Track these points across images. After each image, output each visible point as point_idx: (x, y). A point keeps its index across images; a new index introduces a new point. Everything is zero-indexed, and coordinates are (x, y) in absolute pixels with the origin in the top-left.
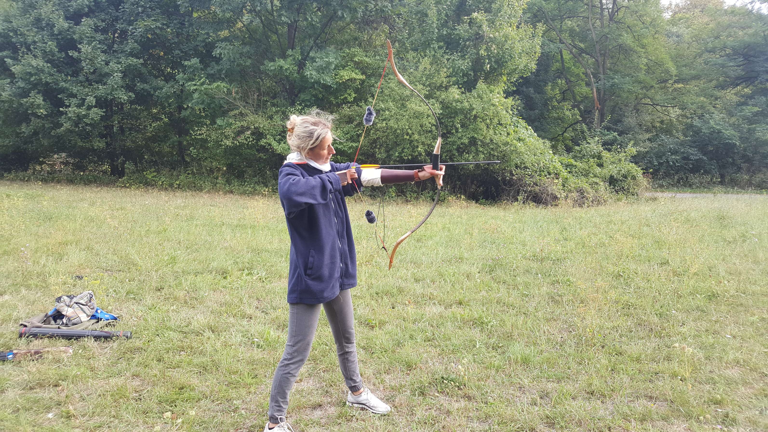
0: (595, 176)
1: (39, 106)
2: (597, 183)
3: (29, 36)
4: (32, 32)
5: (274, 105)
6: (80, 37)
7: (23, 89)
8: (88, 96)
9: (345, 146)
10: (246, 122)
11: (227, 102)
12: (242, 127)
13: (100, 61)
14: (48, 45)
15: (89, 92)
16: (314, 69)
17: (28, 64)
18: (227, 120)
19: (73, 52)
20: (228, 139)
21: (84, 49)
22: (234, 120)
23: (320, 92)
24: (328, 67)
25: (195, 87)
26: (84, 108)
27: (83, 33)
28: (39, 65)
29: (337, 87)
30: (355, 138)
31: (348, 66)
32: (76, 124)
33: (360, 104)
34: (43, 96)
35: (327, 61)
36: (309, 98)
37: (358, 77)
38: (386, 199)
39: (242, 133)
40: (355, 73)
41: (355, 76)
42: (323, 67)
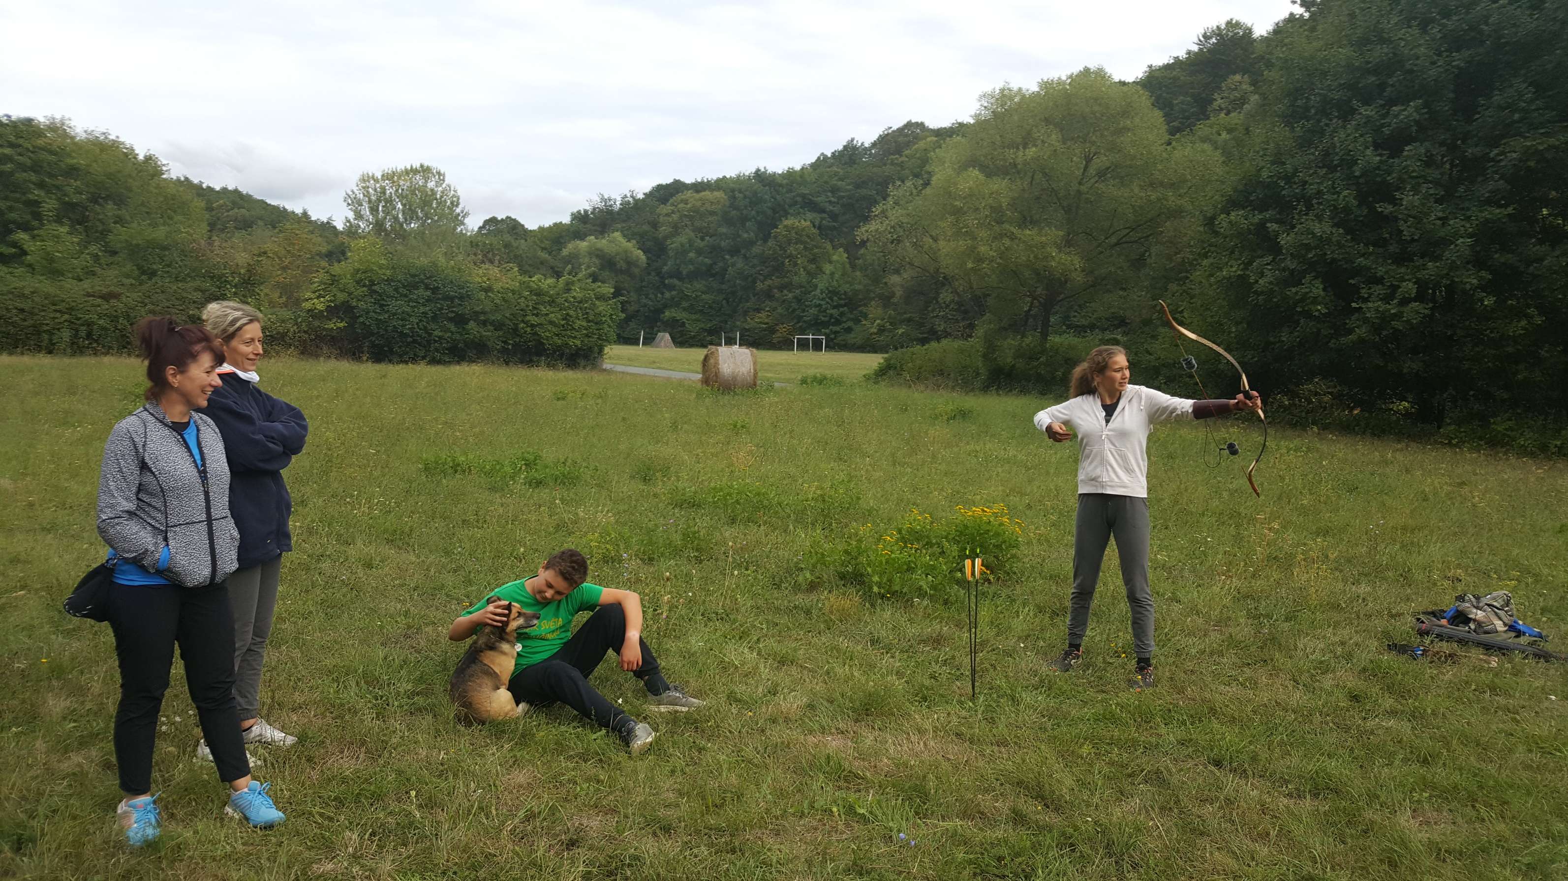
1: (1315, 301)
3: (1312, 184)
4: (1318, 177)
6: (1400, 179)
7: (1292, 272)
8: (1404, 281)
13: (1434, 218)
14: (1341, 196)
15: (1407, 273)
17: (1306, 232)
19: (1385, 205)
21: (1407, 200)
26: (1395, 302)
27: (1406, 171)
28: (1325, 232)
32: (1376, 329)
34: (1322, 282)
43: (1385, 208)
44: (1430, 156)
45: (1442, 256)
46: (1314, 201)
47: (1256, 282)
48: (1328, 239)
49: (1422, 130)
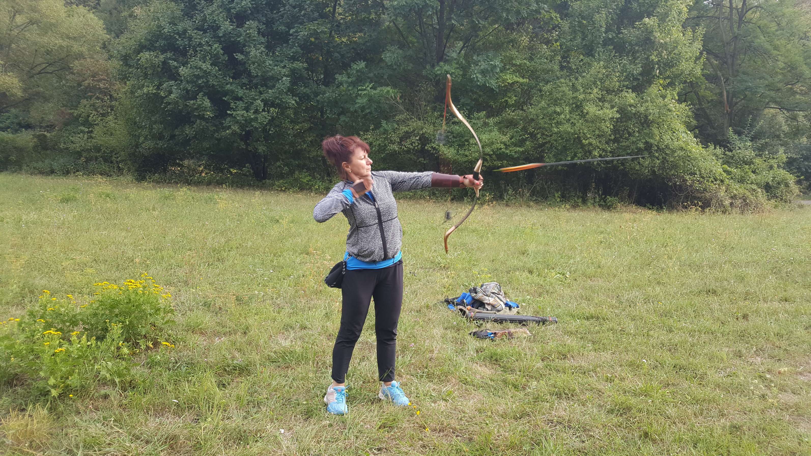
0: (752, 183)
1: (205, 109)
2: (754, 190)
3: (196, 38)
4: (199, 35)
5: (434, 109)
6: (245, 40)
7: (188, 91)
8: (255, 100)
9: (511, 151)
10: (410, 127)
11: (392, 107)
12: (407, 132)
13: (268, 64)
14: (213, 48)
15: (256, 95)
16: (478, 73)
17: (196, 67)
18: (391, 126)
19: (239, 55)
20: (394, 144)
21: (253, 52)
22: (398, 125)
23: (480, 96)
24: (492, 70)
25: (365, 92)
26: (252, 111)
27: (249, 36)
28: (208, 68)
29: (499, 91)
30: (521, 143)
31: (509, 69)
32: (242, 127)
33: (525, 108)
34: (208, 98)
35: (492, 64)
36: (469, 101)
37: (521, 80)
38: (550, 204)
39: (407, 138)
40: (516, 77)
41: (518, 79)
42: (487, 70)
43: (239, 57)
44: (259, 29)
45: (274, 86)
46: (198, 49)
47: (166, 97)
48: (209, 72)
49: (252, 14)
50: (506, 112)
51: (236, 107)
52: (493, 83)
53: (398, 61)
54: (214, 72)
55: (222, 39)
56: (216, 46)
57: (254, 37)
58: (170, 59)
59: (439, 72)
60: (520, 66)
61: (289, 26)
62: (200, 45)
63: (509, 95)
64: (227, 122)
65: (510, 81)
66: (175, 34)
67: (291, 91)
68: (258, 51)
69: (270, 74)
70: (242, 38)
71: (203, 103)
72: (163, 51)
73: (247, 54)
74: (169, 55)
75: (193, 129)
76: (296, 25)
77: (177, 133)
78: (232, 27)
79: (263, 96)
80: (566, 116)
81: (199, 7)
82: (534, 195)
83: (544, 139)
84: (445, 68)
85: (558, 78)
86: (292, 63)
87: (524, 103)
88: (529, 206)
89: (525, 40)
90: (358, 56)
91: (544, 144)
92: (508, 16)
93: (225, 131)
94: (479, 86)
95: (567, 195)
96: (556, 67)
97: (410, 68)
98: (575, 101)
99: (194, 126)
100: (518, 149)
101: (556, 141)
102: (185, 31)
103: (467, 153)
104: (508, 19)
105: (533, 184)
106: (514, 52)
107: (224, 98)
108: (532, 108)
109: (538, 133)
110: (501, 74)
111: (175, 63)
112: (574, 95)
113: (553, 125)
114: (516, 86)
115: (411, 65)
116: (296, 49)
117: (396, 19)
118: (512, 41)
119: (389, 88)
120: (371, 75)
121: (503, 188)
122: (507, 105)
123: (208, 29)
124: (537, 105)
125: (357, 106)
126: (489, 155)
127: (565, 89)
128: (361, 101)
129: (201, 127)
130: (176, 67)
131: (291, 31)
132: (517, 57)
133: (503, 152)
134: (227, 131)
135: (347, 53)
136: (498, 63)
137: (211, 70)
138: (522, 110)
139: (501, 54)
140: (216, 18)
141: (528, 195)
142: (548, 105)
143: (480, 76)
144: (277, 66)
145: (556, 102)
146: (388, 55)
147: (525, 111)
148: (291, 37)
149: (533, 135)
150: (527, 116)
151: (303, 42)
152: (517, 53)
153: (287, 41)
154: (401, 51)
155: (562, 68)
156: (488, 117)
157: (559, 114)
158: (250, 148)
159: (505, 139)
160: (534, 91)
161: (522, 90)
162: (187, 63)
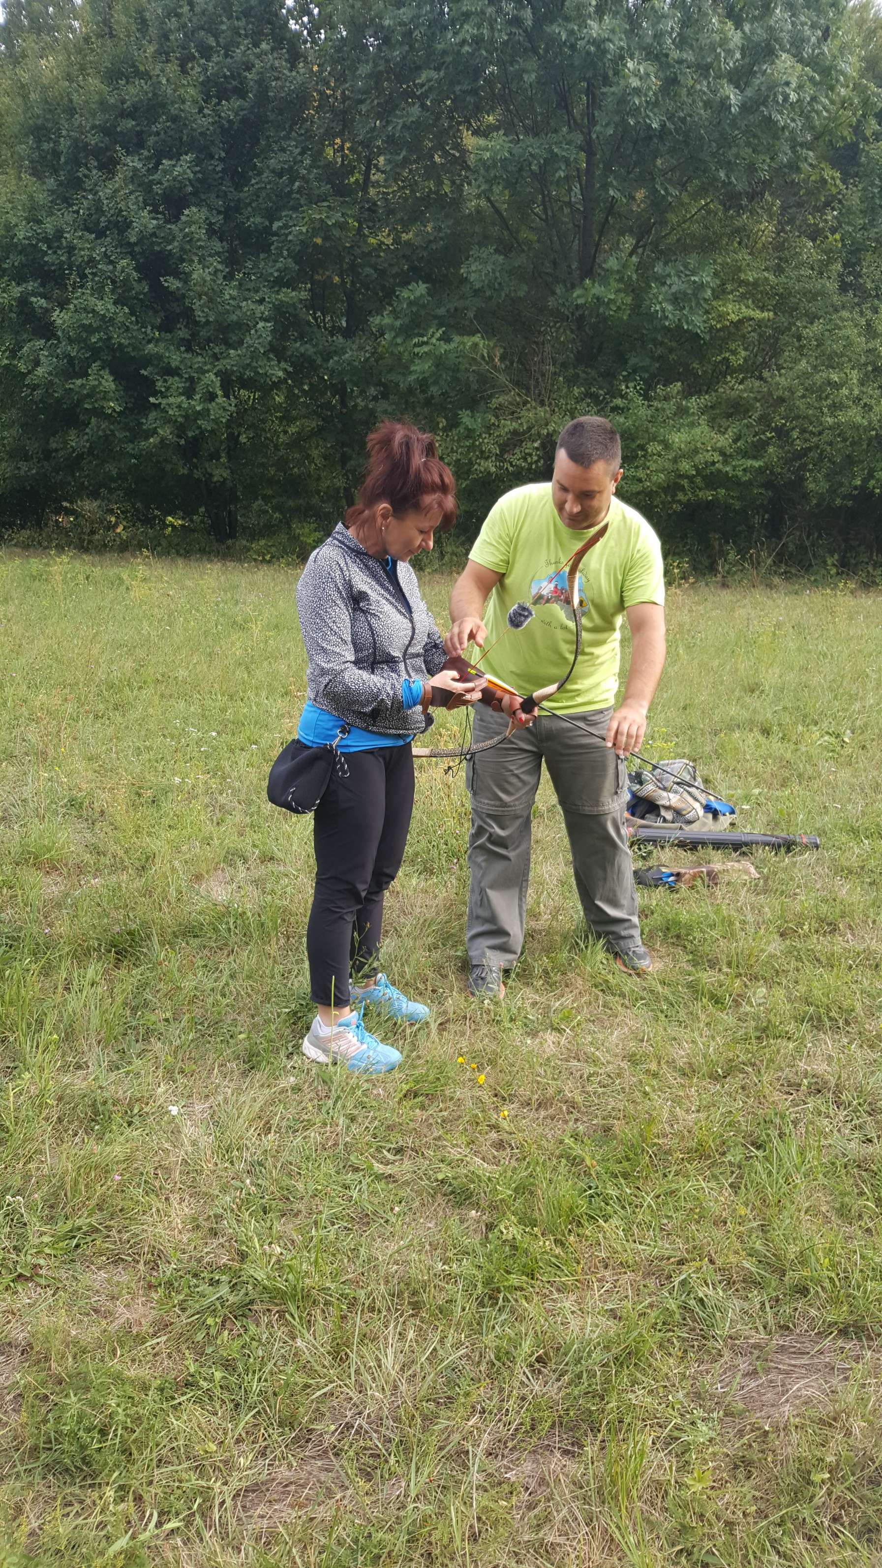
1: (106, 396)
3: (83, 249)
4: (87, 240)
5: (572, 381)
6: (182, 249)
7: (71, 360)
8: (204, 372)
9: (734, 468)
10: (523, 420)
11: (484, 379)
12: (515, 433)
13: (228, 297)
14: (119, 267)
15: (205, 363)
16: (667, 300)
17: (85, 309)
18: (483, 419)
19: (171, 279)
20: (487, 458)
21: (198, 273)
22: (497, 417)
23: (671, 350)
24: (695, 295)
25: (426, 349)
26: (197, 397)
27: (189, 239)
28: (108, 310)
29: (711, 338)
30: (758, 449)
31: (732, 292)
32: (180, 430)
33: (766, 374)
34: (111, 373)
35: (695, 282)
36: (647, 362)
37: (758, 315)
38: (815, 580)
39: (515, 446)
40: (747, 307)
41: (751, 313)
42: (685, 294)
43: (172, 283)
44: (210, 224)
45: (241, 342)
46: (88, 271)
47: (29, 372)
48: (112, 319)
49: (195, 193)
50: (727, 383)
51: (168, 389)
52: (697, 322)
53: (496, 278)
54: (120, 318)
55: (137, 249)
56: (124, 262)
57: (199, 240)
58: (34, 294)
59: (581, 301)
60: (755, 284)
61: (272, 216)
62: (91, 261)
63: (733, 346)
64: (150, 420)
65: (734, 317)
66: (39, 240)
67: (277, 351)
68: (207, 270)
69: (234, 318)
70: (176, 244)
71: (100, 383)
72: (20, 279)
73: (185, 278)
74: (31, 286)
75: (86, 437)
76: (284, 214)
77: (54, 446)
78: (155, 222)
79: (220, 365)
80: (851, 390)
81: (88, 185)
82: (781, 562)
83: (806, 440)
84: (594, 291)
85: (836, 311)
86: (278, 293)
87: (765, 365)
88: (770, 586)
89: (766, 229)
90: (415, 273)
91: (805, 452)
92: (729, 178)
93: (147, 438)
94: (668, 329)
95: (853, 561)
96: (832, 286)
97: (521, 294)
98: (871, 358)
99: (87, 430)
100: (749, 462)
101: (831, 444)
102: (59, 233)
103: (641, 474)
104: (730, 183)
105: (780, 539)
106: (743, 256)
107: (142, 372)
108: (780, 375)
109: (793, 429)
110: (714, 303)
111: (43, 301)
112: (870, 346)
113: (825, 410)
114: (747, 328)
115: (525, 288)
116: (285, 262)
117: (490, 190)
118: (738, 231)
119: (477, 338)
120: (442, 311)
121: (717, 547)
122: (726, 369)
123: (107, 228)
124: (791, 369)
125: (413, 377)
126: (687, 477)
127: (852, 332)
128: (421, 368)
129: (101, 433)
130: (47, 311)
131: (276, 225)
132: (748, 265)
133: (719, 471)
134: (151, 440)
135: (391, 265)
136: (709, 279)
137: (115, 313)
138: (760, 378)
139: (715, 261)
140: (122, 205)
141: (769, 561)
142: (815, 367)
143: (670, 308)
144: (246, 299)
145: (831, 361)
146: (473, 268)
147: (766, 381)
148: (275, 238)
149: (782, 433)
150: (770, 394)
151: (298, 248)
152: (747, 257)
153: (266, 248)
154: (501, 258)
155: (844, 288)
156: (687, 394)
157: (837, 386)
158: (197, 474)
159: (723, 441)
160: (785, 338)
161: (760, 336)
162: (68, 301)
